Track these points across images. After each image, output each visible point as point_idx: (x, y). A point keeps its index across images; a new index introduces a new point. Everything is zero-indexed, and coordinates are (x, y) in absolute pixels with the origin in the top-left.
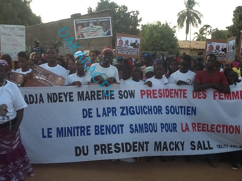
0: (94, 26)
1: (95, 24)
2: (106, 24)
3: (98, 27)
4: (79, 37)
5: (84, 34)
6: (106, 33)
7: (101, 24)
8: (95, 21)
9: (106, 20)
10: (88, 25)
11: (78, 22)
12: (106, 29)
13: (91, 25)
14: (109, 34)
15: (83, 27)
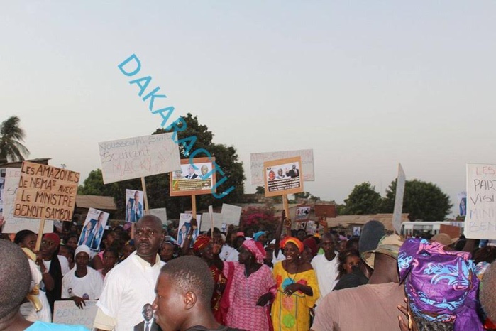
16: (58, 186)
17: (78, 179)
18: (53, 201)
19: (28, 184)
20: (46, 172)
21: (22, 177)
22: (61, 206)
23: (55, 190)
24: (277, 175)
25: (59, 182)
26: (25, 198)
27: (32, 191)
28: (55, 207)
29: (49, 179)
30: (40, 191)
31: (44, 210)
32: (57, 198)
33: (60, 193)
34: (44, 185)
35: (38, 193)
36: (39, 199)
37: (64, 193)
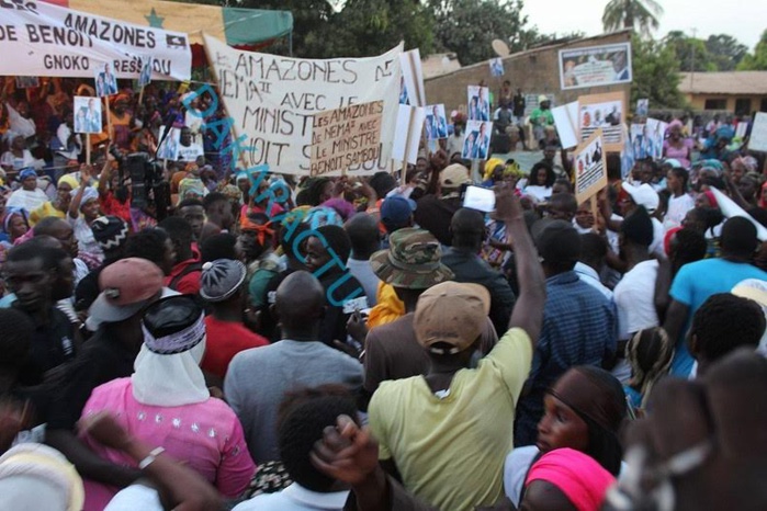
0: (598, 62)
1: (600, 57)
2: (621, 58)
3: (605, 63)
4: (567, 85)
5: (578, 78)
6: (620, 75)
7: (611, 57)
8: (601, 51)
9: (621, 49)
10: (586, 59)
11: (566, 55)
12: (620, 66)
13: (592, 59)
14: (625, 76)
15: (577, 64)
16: (357, 125)
17: (382, 107)
18: (354, 144)
19: (322, 138)
20: (342, 116)
21: (314, 133)
22: (364, 147)
23: (355, 131)
24: (593, 119)
25: (359, 121)
26: (320, 155)
27: (327, 144)
28: (356, 151)
29: (346, 122)
30: (337, 139)
31: (344, 159)
32: (358, 140)
33: (361, 132)
34: (341, 131)
35: (335, 143)
36: (337, 148)
37: (366, 131)
